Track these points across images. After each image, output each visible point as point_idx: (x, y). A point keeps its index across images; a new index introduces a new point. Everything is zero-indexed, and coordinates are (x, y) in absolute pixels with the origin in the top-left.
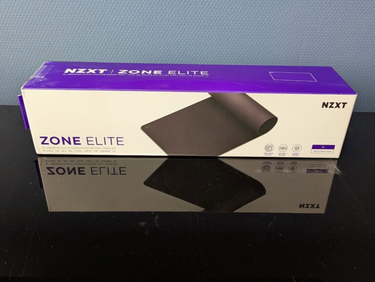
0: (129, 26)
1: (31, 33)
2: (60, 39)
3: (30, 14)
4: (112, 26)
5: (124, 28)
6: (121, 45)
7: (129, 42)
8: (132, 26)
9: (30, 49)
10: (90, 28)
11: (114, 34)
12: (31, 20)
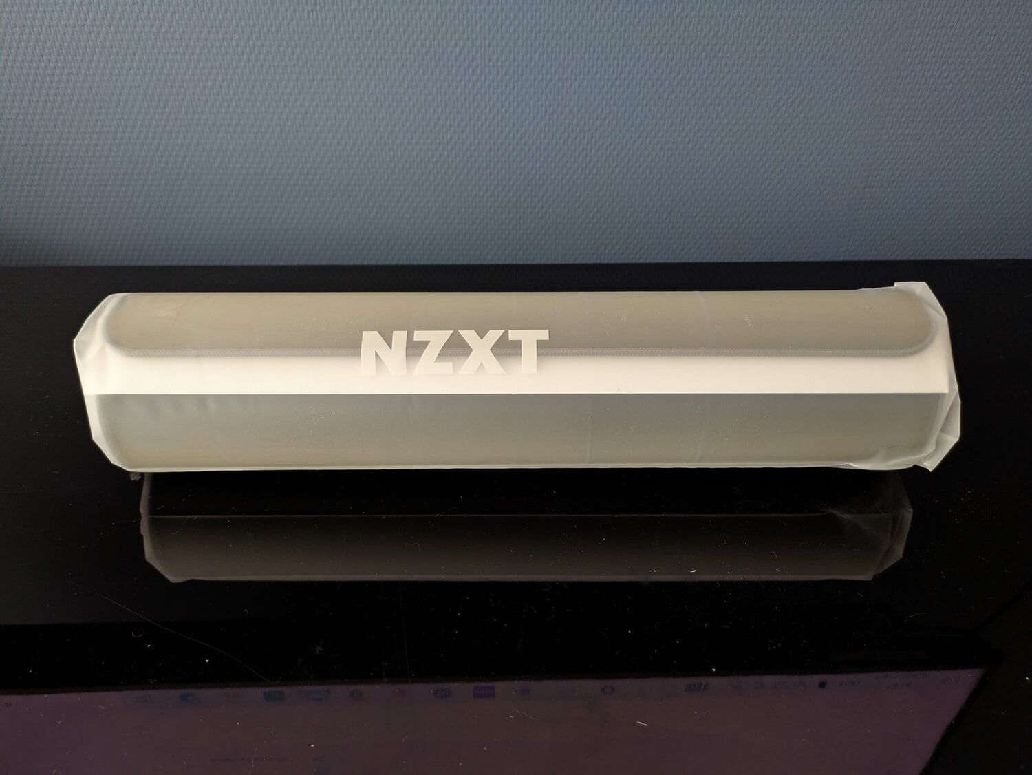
0: (491, 64)
1: (261, 87)
2: (329, 100)
3: (259, 43)
4: (452, 66)
5: (479, 69)
6: (472, 110)
7: (491, 103)
8: (499, 64)
9: (261, 126)
10: (399, 73)
11: (457, 86)
12: (262, 57)
